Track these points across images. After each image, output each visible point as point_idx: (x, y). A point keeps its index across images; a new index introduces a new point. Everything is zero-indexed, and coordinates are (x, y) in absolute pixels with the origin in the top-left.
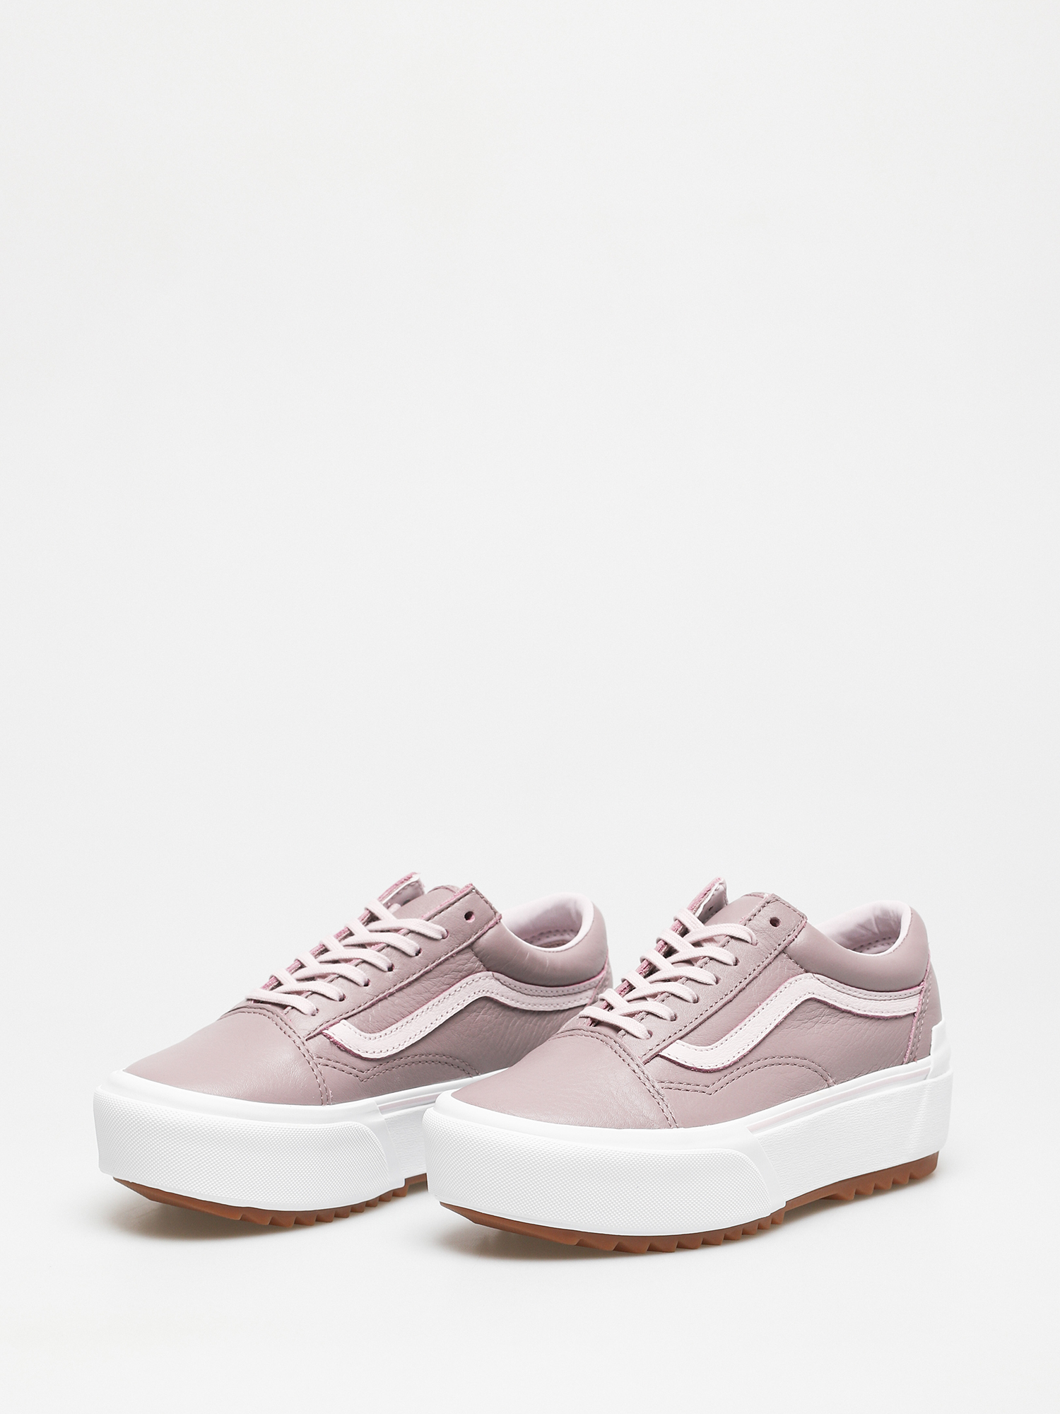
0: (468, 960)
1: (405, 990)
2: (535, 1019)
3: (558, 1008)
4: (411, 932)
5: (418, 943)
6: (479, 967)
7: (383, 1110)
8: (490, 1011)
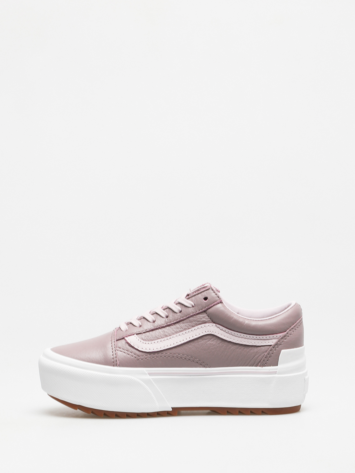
0: (204, 317)
1: (171, 327)
2: (242, 348)
3: (254, 344)
4: (179, 303)
5: (181, 308)
6: (209, 321)
7: (150, 374)
8: (215, 341)
